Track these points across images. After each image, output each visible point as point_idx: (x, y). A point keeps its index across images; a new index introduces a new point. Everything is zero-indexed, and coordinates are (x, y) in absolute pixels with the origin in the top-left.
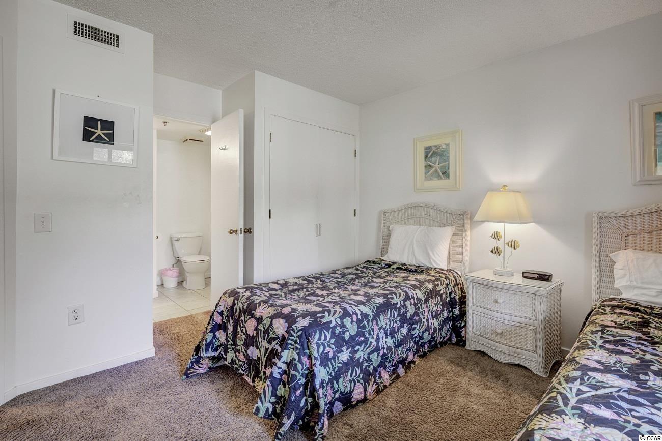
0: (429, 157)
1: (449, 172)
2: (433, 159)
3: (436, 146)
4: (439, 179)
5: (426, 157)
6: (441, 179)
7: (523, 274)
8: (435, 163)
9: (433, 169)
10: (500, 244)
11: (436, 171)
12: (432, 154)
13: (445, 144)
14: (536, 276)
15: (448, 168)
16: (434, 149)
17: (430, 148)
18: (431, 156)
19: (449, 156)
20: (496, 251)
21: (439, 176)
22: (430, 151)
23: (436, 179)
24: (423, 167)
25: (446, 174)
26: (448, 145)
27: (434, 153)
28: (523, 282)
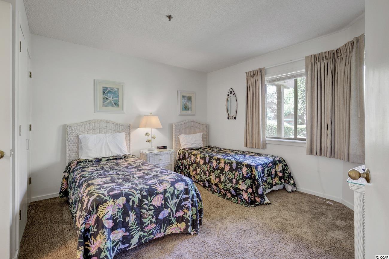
0: (106, 93)
1: (119, 103)
2: (109, 95)
3: (110, 88)
4: (112, 107)
5: (104, 93)
6: (114, 107)
7: (159, 148)
8: (110, 97)
9: (109, 101)
10: (150, 137)
11: (111, 102)
12: (108, 92)
13: (117, 89)
14: (163, 148)
15: (118, 102)
16: (109, 89)
17: (106, 88)
18: (108, 93)
19: (119, 95)
20: (149, 141)
21: (113, 105)
22: (107, 90)
23: (110, 106)
24: (102, 98)
25: (117, 104)
26: (118, 89)
27: (109, 92)
28: (158, 151)
